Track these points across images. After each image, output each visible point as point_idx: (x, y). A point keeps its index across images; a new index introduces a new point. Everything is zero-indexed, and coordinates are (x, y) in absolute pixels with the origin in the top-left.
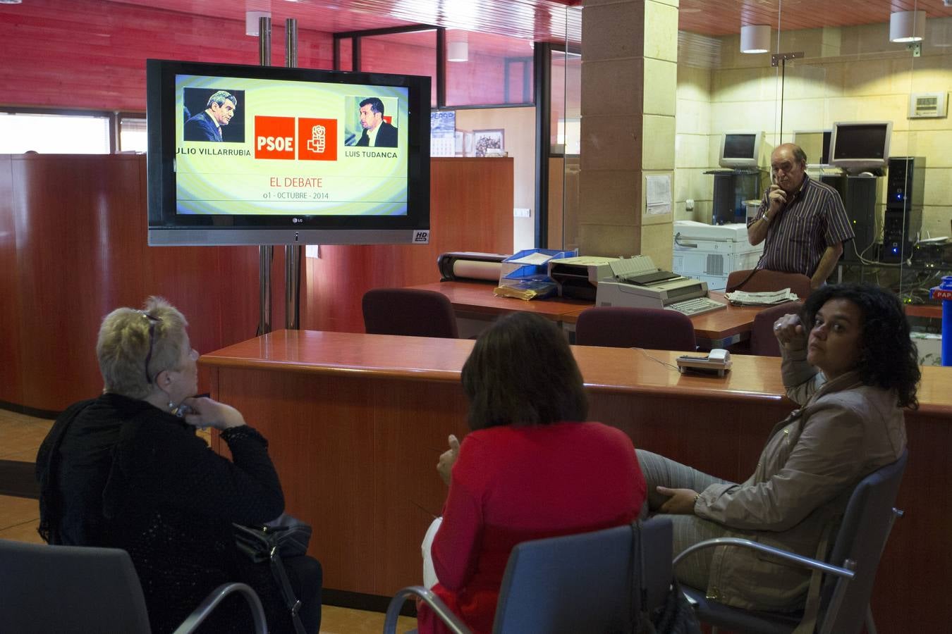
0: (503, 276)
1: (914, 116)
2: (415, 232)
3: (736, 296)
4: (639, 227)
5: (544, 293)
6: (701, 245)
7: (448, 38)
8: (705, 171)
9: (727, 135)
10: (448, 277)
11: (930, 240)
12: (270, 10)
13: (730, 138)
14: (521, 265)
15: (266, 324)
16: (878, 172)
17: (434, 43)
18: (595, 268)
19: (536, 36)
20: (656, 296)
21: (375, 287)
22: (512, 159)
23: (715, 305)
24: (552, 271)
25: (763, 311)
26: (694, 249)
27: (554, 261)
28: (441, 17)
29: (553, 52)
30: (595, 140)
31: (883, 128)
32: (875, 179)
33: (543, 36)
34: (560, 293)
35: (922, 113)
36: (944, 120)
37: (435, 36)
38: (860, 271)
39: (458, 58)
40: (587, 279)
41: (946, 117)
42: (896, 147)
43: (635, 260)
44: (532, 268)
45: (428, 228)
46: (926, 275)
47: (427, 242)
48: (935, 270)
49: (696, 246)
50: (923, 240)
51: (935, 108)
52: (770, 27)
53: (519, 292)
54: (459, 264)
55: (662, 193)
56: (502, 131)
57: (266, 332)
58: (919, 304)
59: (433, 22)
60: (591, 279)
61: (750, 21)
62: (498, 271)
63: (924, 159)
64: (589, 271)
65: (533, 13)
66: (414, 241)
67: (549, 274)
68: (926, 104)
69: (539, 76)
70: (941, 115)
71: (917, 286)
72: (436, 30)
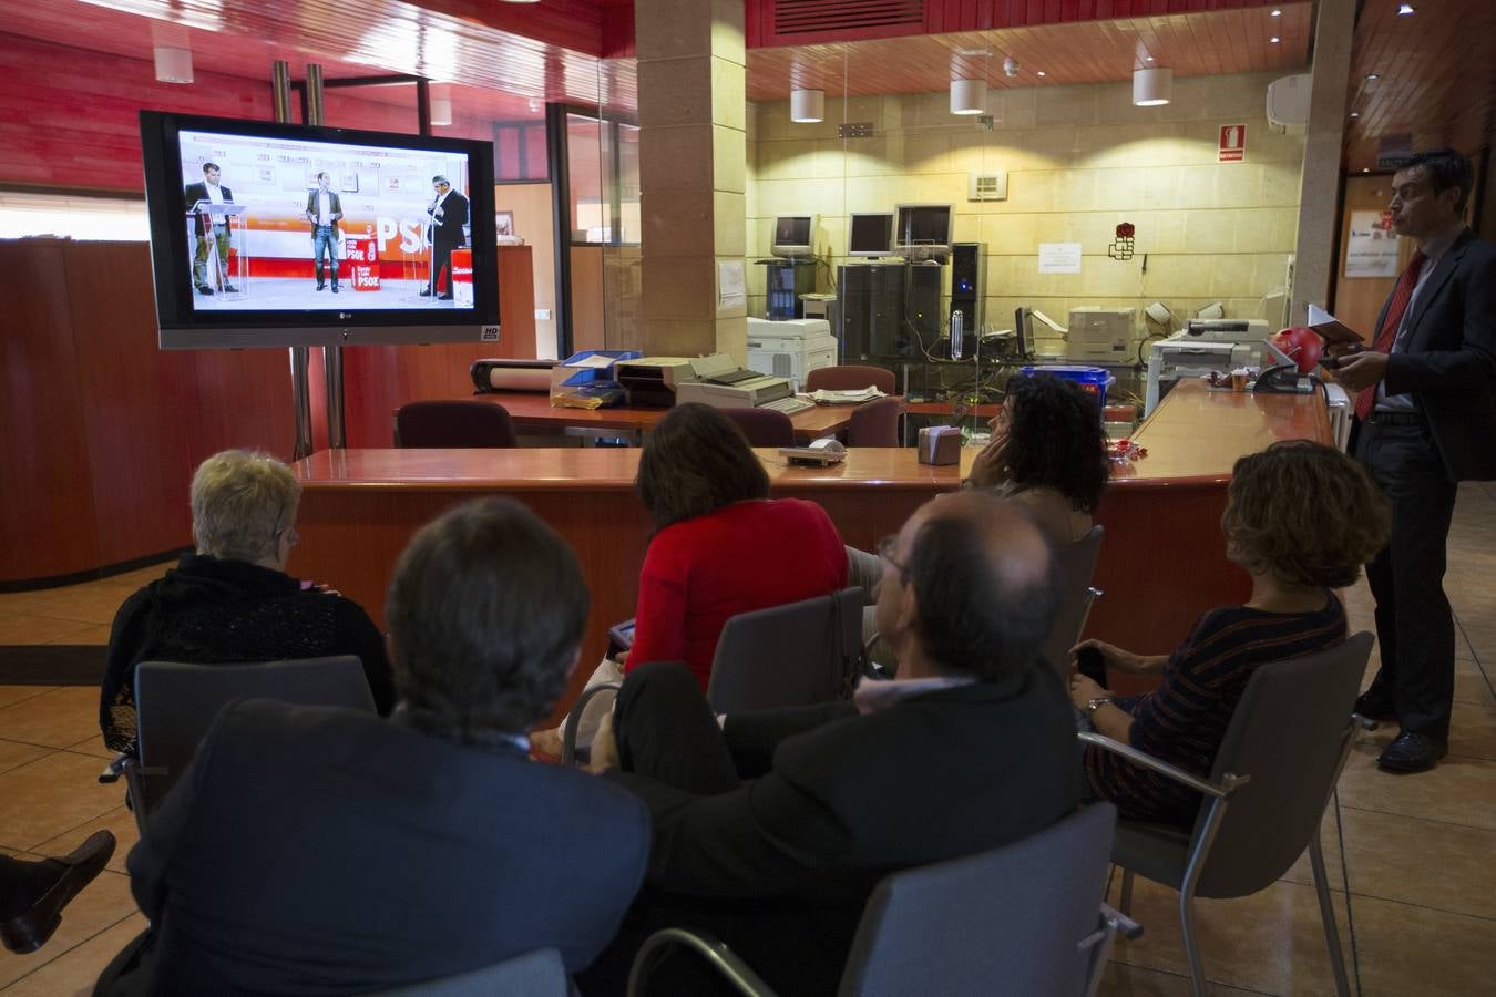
0: (554, 384)
1: (974, 198)
2: (484, 328)
3: (820, 394)
4: (713, 321)
5: (610, 401)
6: (766, 345)
7: (432, 94)
8: (756, 260)
9: (779, 219)
10: (483, 388)
11: (993, 333)
12: (189, 47)
13: (782, 222)
14: (579, 370)
15: (306, 445)
16: (942, 260)
17: (415, 103)
18: (670, 368)
19: (547, 96)
20: (745, 395)
21: (414, 399)
22: (529, 249)
23: (804, 405)
24: (620, 374)
25: (856, 408)
26: (758, 349)
27: (621, 363)
28: (422, 64)
29: (569, 115)
30: (658, 221)
31: (945, 210)
32: (939, 268)
33: (556, 95)
34: (628, 401)
35: (984, 195)
36: (1003, 203)
37: (415, 92)
38: (924, 371)
39: (440, 120)
40: (662, 382)
41: (1006, 199)
42: (960, 233)
43: (713, 358)
44: (592, 373)
45: (499, 323)
46: (990, 373)
47: (497, 340)
48: (999, 366)
49: (759, 346)
50: (987, 335)
51: (994, 189)
52: (822, 93)
53: (581, 401)
54: (496, 373)
55: (735, 283)
56: (511, 213)
57: (308, 455)
58: (985, 403)
59: (412, 71)
60: (666, 381)
61: (803, 84)
62: (548, 380)
63: (986, 245)
64: (665, 373)
65: (543, 61)
66: (483, 339)
67: (615, 379)
68: (987, 184)
69: (554, 147)
70: (1001, 197)
71: (982, 384)
72: (415, 83)
